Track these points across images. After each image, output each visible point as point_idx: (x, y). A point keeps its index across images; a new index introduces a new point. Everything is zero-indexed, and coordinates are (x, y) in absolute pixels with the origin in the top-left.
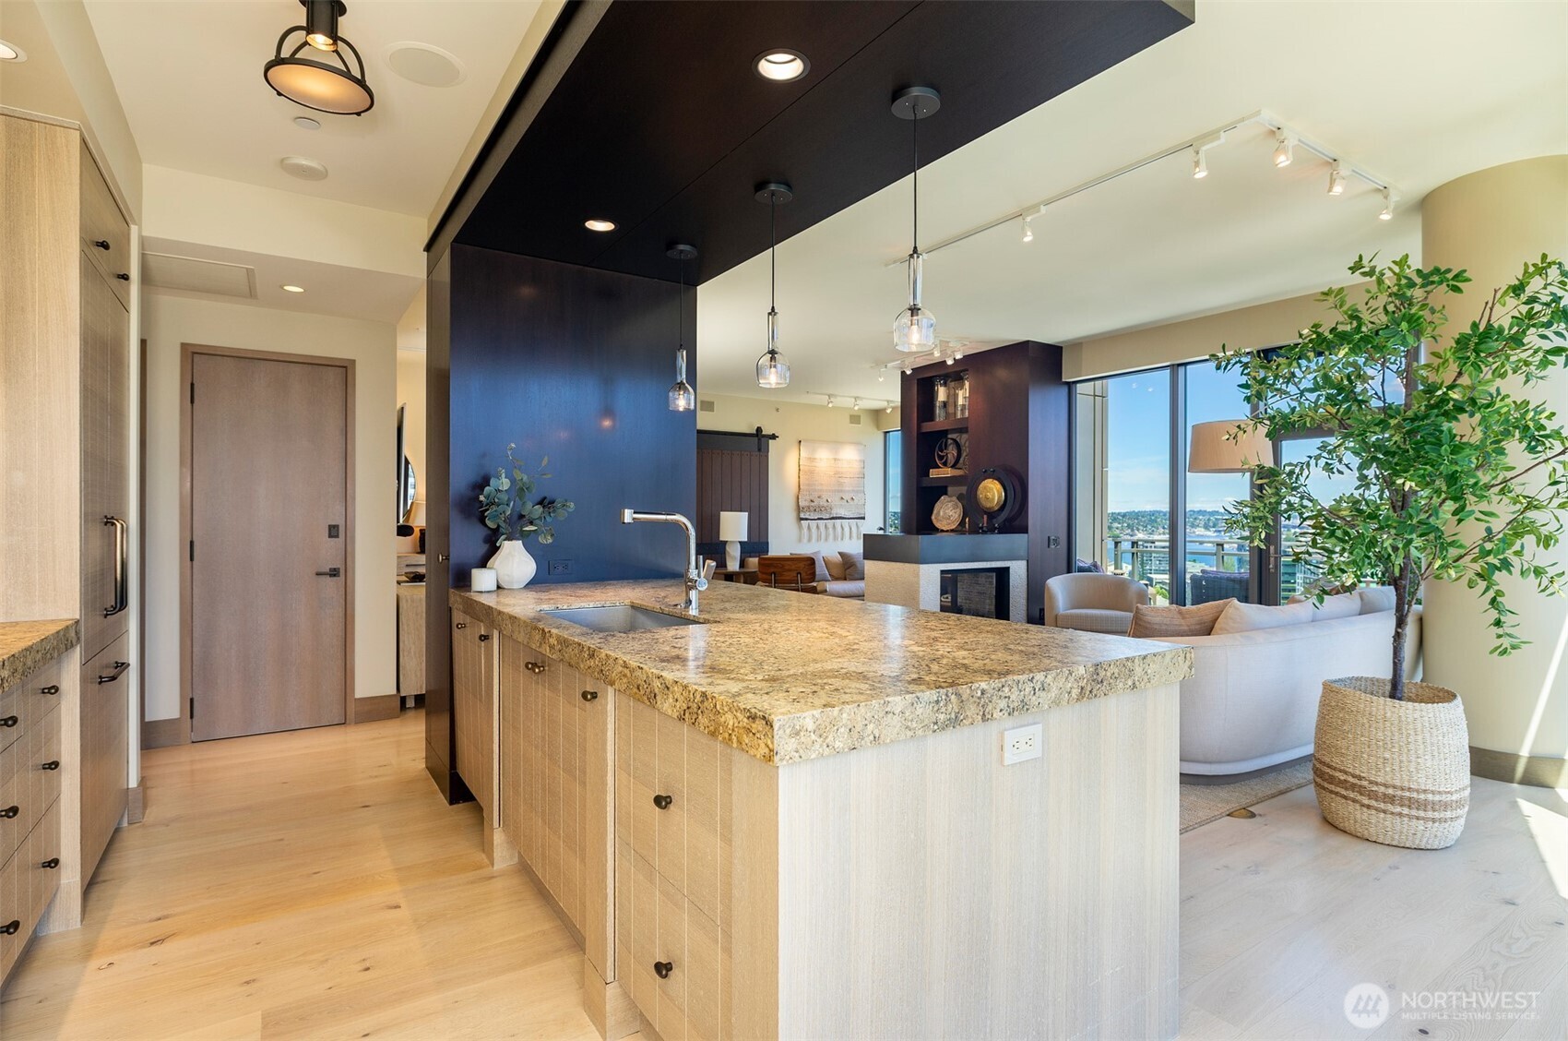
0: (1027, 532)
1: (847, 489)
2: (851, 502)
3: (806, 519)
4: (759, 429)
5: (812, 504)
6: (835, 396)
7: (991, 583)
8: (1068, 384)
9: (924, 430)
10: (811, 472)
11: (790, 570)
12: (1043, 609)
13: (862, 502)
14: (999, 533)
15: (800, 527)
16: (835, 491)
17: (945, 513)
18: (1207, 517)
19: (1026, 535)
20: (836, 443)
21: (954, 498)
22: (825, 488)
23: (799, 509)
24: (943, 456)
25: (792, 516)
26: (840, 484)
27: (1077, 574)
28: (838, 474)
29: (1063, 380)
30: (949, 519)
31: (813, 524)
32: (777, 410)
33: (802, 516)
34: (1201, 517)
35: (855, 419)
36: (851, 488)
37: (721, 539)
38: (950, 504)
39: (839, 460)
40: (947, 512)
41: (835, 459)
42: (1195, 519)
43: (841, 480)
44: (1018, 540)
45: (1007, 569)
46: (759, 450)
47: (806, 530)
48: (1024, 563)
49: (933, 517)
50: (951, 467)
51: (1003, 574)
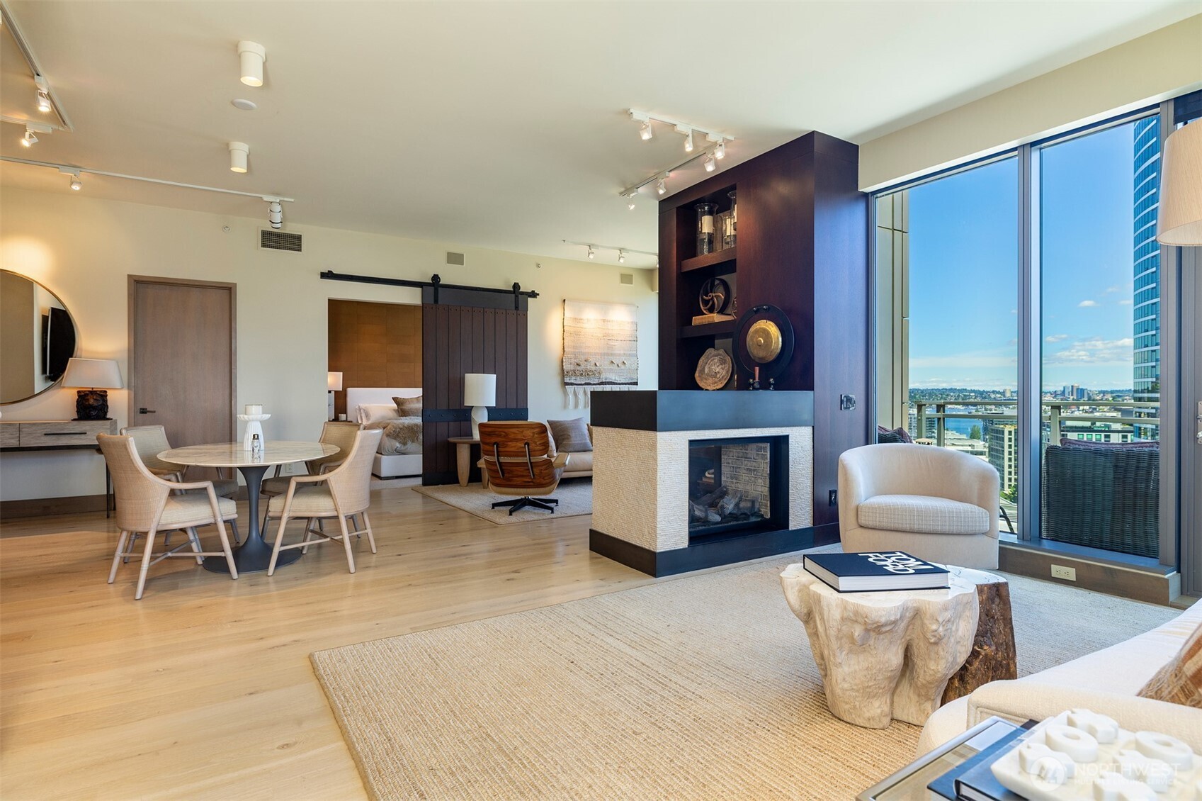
0: (812, 388)
1: (619, 352)
2: (623, 367)
3: (572, 384)
4: (516, 286)
5: (579, 368)
6: (597, 246)
7: (764, 457)
8: (866, 196)
9: (685, 270)
10: (577, 334)
11: (516, 440)
12: (835, 492)
13: (634, 367)
14: (775, 389)
15: (565, 393)
16: (604, 354)
17: (710, 370)
18: (957, 394)
19: (811, 392)
20: (605, 303)
21: (721, 351)
22: (593, 351)
23: (563, 373)
24: (708, 301)
25: (555, 381)
26: (610, 347)
27: (877, 445)
28: (608, 337)
29: (860, 190)
30: (715, 377)
31: (580, 390)
32: (538, 266)
33: (567, 380)
34: (952, 394)
35: (626, 278)
36: (622, 352)
37: (467, 403)
38: (716, 359)
39: (608, 321)
40: (714, 367)
41: (604, 321)
42: (947, 395)
43: (610, 343)
44: (800, 400)
45: (785, 439)
46: (517, 308)
47: (571, 396)
48: (809, 429)
49: (697, 375)
50: (717, 313)
51: (779, 446)
